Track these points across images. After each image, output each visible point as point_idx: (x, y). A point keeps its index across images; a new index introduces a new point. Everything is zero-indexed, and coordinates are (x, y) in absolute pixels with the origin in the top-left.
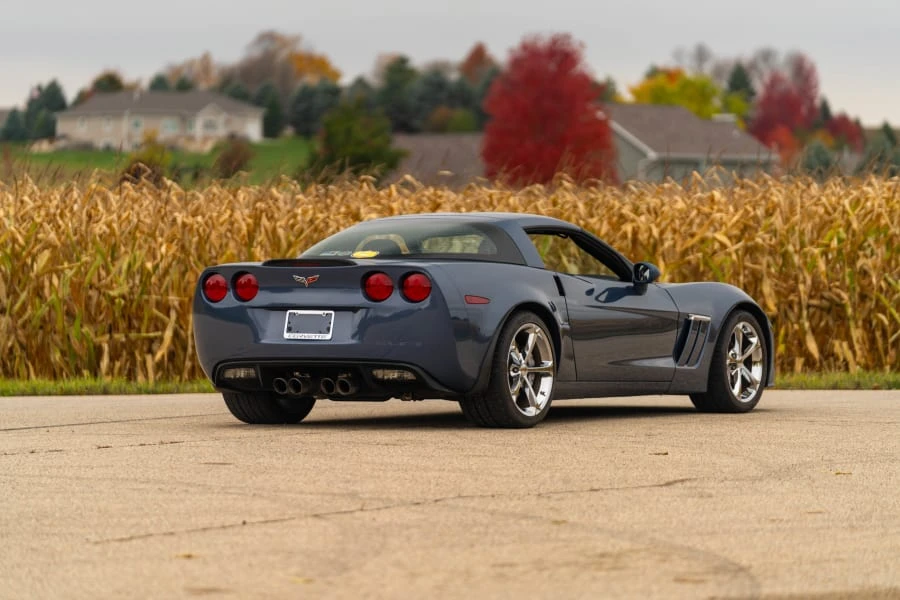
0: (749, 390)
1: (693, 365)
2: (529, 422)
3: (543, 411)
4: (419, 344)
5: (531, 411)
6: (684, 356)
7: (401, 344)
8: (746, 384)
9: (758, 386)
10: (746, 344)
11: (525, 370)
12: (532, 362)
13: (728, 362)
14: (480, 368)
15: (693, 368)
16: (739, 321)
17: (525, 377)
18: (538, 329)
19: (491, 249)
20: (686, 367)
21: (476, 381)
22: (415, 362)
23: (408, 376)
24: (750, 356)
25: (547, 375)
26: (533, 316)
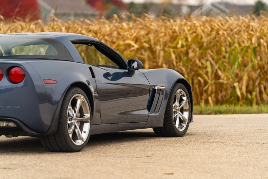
0: (182, 124)
1: (157, 113)
2: (78, 148)
3: (85, 142)
4: (18, 107)
5: (79, 143)
6: (153, 108)
7: (8, 107)
8: (181, 121)
9: (187, 122)
10: (181, 100)
11: (75, 119)
12: (79, 115)
13: (173, 110)
14: (52, 119)
15: (157, 114)
16: (178, 89)
17: (76, 123)
18: (82, 97)
19: (54, 52)
20: (153, 114)
21: (50, 127)
22: (16, 117)
23: (12, 125)
24: (183, 107)
25: (87, 122)
26: (80, 90)
